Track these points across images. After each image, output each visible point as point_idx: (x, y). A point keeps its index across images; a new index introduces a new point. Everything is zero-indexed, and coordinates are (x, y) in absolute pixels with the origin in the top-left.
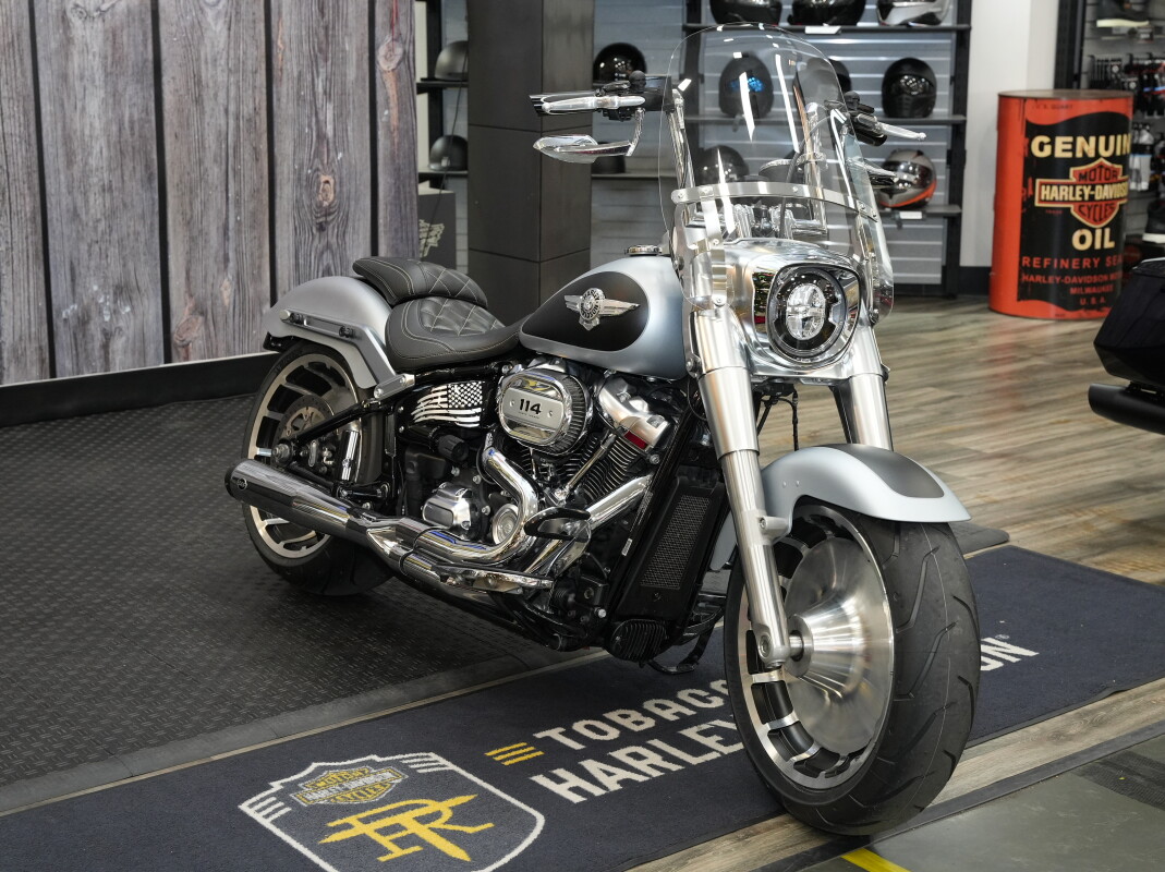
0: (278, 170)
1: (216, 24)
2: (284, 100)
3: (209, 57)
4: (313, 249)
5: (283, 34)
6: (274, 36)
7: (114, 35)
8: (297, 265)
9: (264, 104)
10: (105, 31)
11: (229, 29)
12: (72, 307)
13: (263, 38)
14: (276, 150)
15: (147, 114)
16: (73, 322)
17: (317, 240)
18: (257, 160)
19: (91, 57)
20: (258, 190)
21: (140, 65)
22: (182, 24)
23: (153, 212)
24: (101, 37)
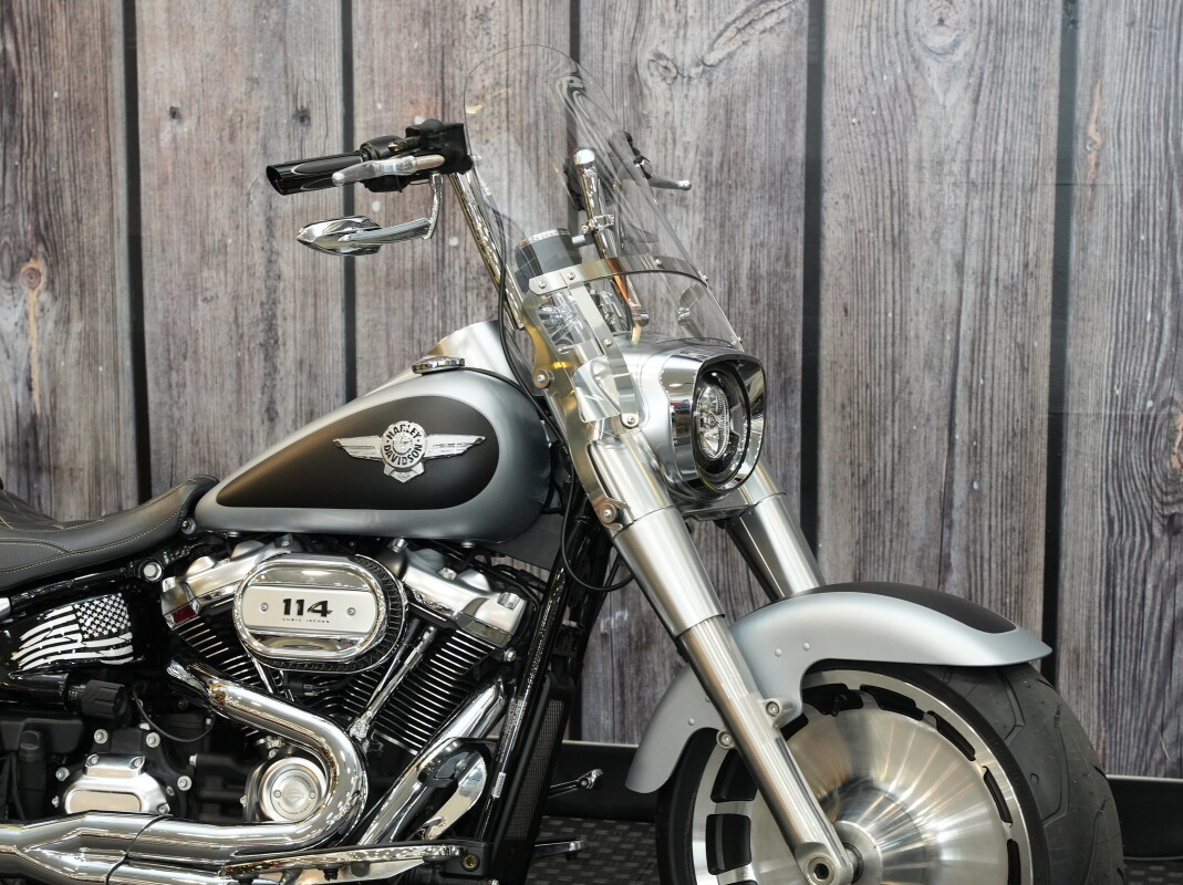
0: (1072, 394)
1: (945, 92)
2: (1096, 250)
3: (926, 156)
4: (1152, 571)
5: (1103, 112)
6: (1079, 116)
7: (729, 112)
8: (1110, 598)
9: (1048, 257)
10: (712, 103)
11: (976, 101)
12: (618, 614)
13: (1054, 120)
14: (1070, 352)
15: (788, 264)
16: (618, 642)
17: (1161, 553)
18: (1024, 369)
19: (679, 152)
20: (1024, 433)
21: (778, 169)
22: (872, 91)
23: (789, 454)
24: (702, 113)
